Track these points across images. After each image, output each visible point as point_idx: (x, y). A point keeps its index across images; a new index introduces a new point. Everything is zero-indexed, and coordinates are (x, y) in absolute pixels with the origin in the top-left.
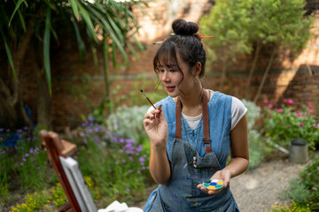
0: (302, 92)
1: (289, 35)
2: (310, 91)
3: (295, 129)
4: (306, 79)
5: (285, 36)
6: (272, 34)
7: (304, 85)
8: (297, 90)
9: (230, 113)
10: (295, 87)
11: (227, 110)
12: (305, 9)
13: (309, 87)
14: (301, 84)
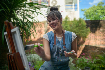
0: (87, 52)
1: (82, 33)
2: (89, 52)
3: (86, 64)
4: (88, 48)
5: (81, 33)
6: (77, 33)
7: (87, 50)
8: (85, 52)
9: (72, 36)
10: (85, 51)
11: (71, 35)
12: (86, 26)
13: (89, 51)
14: (86, 50)
